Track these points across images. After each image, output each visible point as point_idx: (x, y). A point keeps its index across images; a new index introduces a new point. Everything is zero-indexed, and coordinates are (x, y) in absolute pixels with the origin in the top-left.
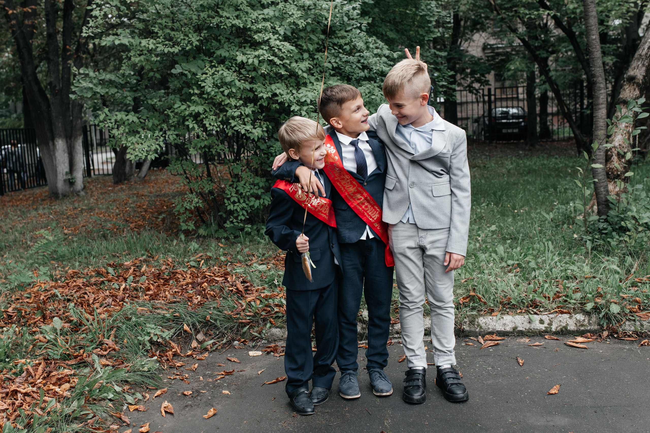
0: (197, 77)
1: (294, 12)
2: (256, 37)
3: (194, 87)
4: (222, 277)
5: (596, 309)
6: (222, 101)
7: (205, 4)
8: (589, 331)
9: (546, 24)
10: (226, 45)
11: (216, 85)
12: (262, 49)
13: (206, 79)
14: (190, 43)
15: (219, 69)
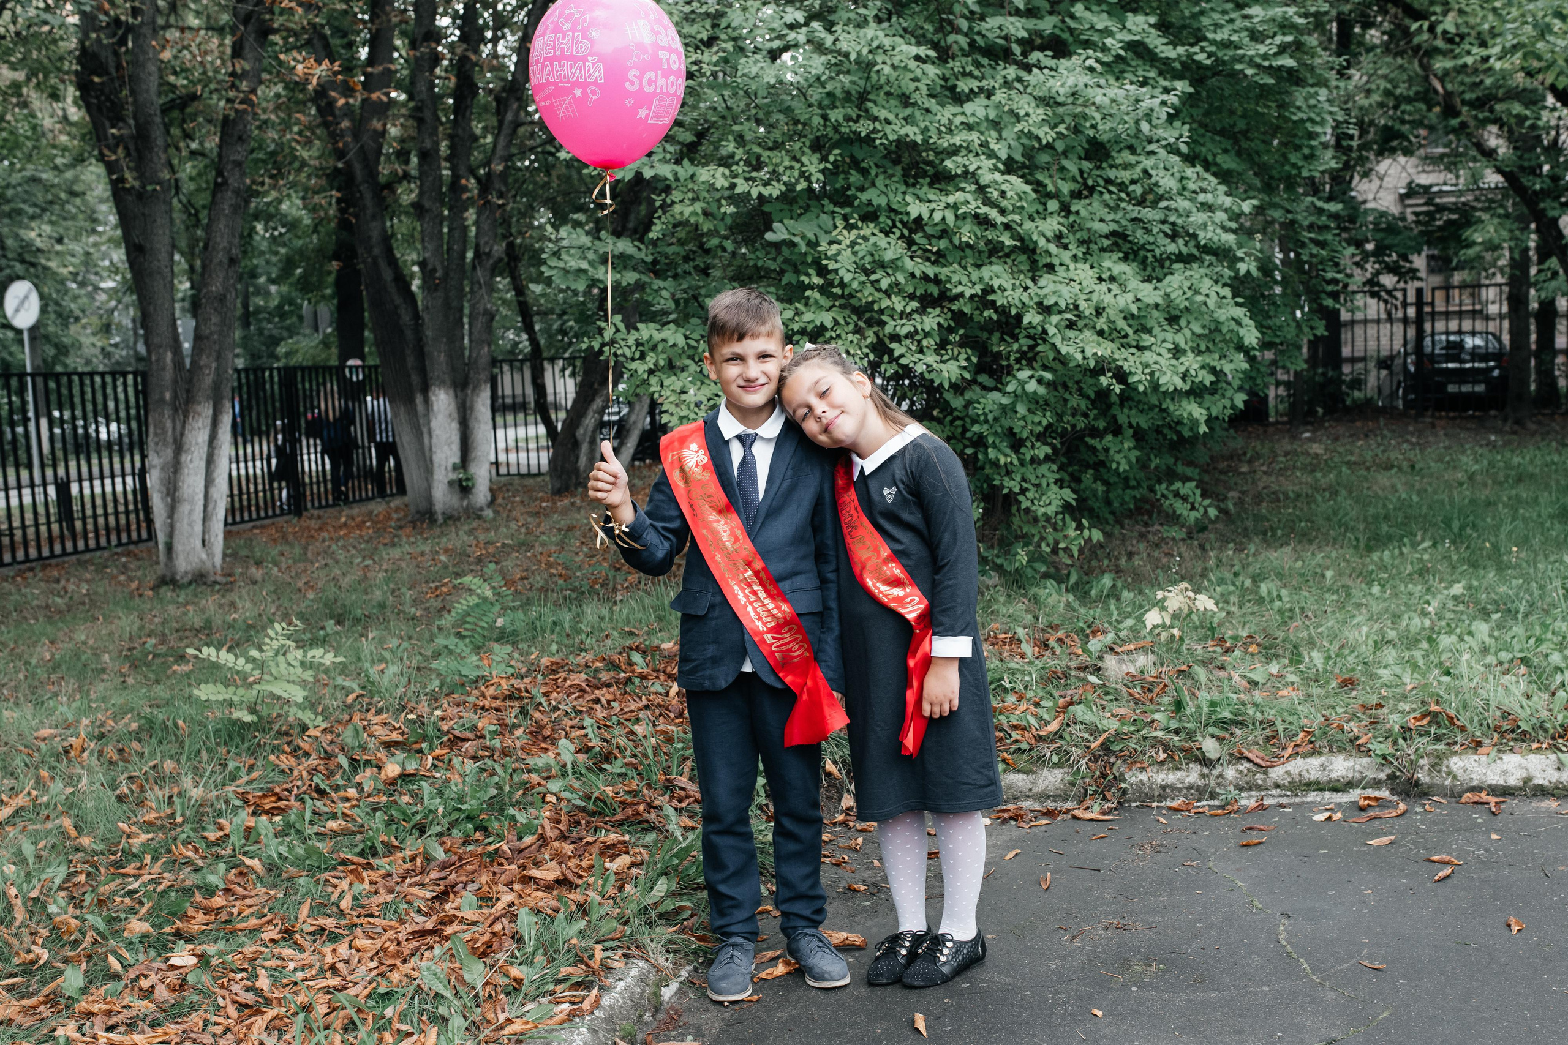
0: (820, 249)
1: (1031, 111)
2: (949, 164)
3: (811, 271)
6: (873, 302)
10: (880, 181)
11: (861, 268)
12: (963, 190)
13: (839, 253)
14: (805, 175)
15: (866, 232)
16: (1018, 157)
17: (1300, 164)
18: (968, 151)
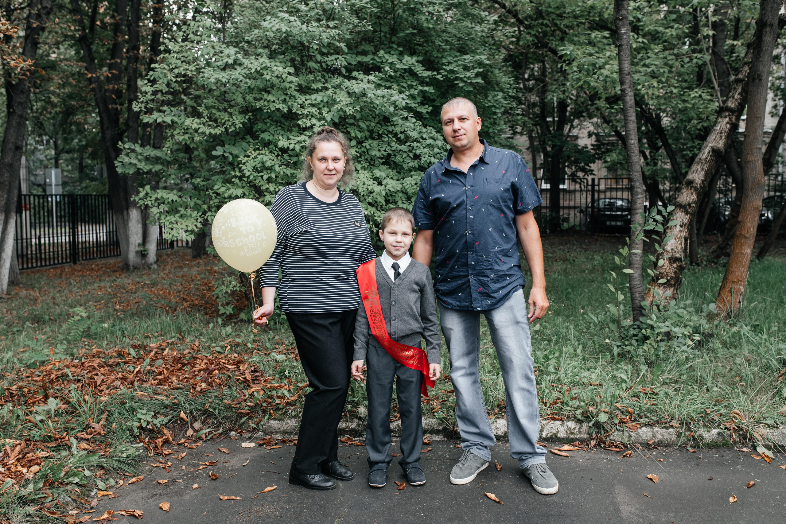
0: (239, 159)
1: (343, 99)
2: (300, 122)
3: (237, 169)
4: (234, 365)
5: (587, 416)
6: (261, 185)
8: (578, 439)
10: (271, 129)
11: (255, 169)
12: (305, 135)
13: (247, 162)
14: (234, 124)
15: (263, 152)
16: (337, 121)
17: (489, 126)
18: (312, 116)
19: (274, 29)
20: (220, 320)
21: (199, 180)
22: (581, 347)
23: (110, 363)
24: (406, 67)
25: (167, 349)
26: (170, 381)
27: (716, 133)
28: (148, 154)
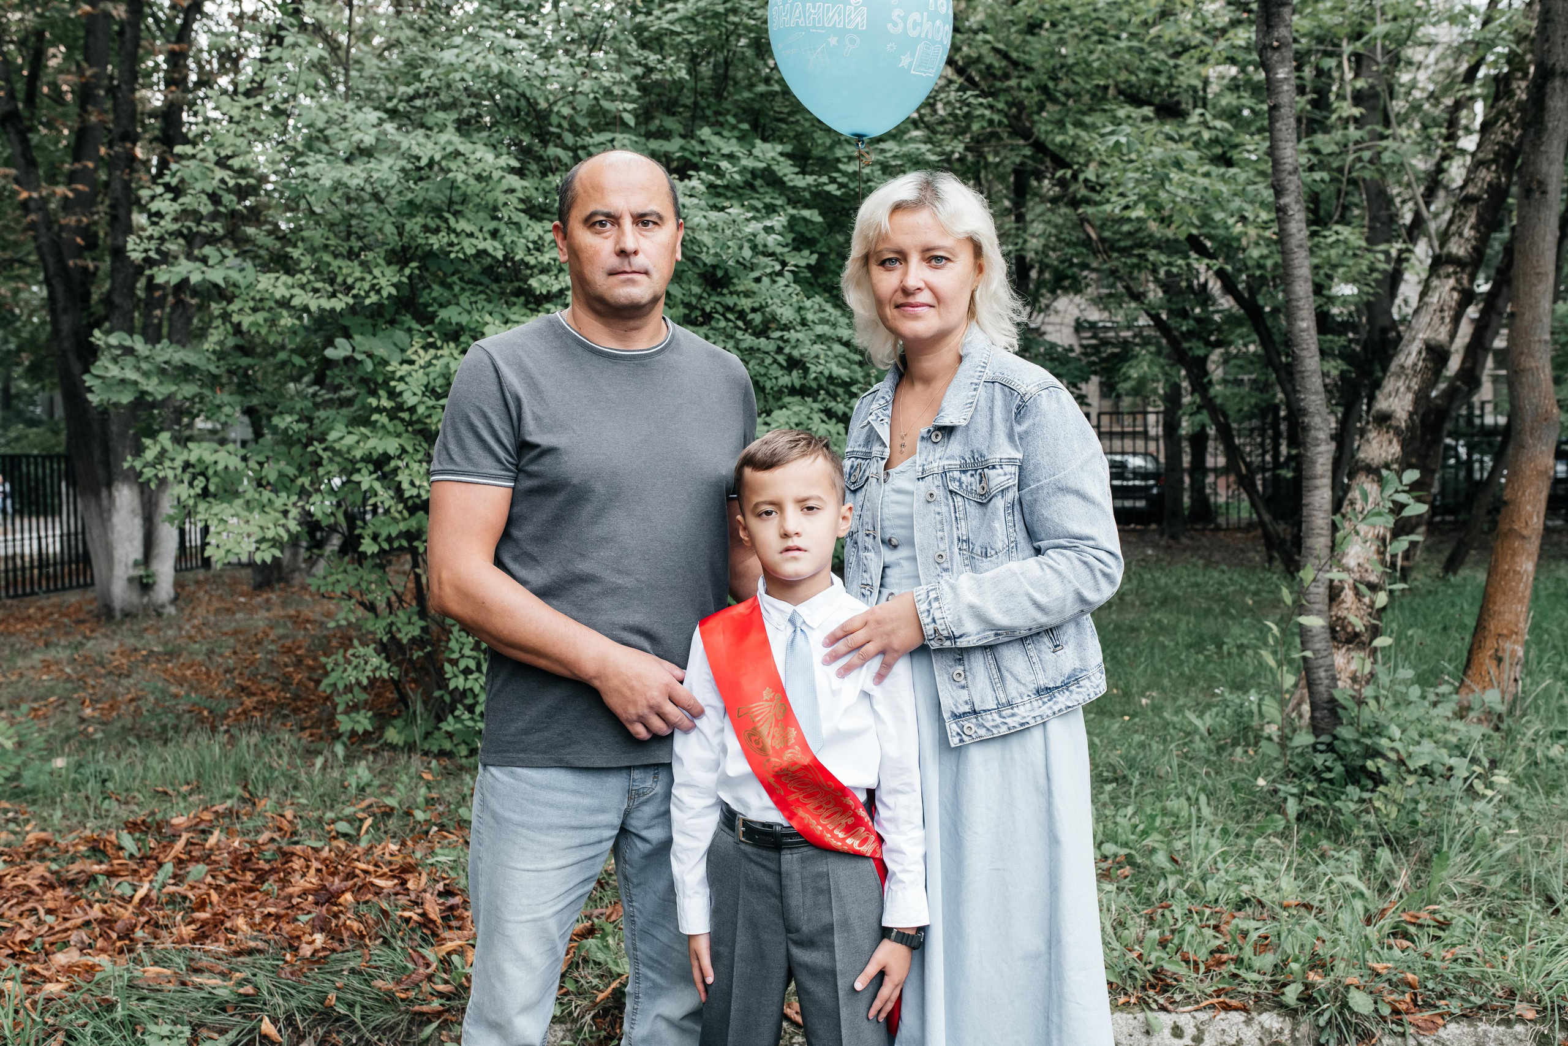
0: (389, 368)
2: (533, 282)
3: (382, 393)
4: (394, 876)
5: (1310, 1000)
7: (418, 201)
9: (1204, 286)
10: (464, 300)
11: (430, 391)
13: (409, 374)
14: (375, 288)
15: (445, 352)
18: (561, 270)
19: (471, 67)
20: (339, 749)
21: (289, 419)
22: (1203, 798)
23: (71, 876)
24: (762, 165)
25: (216, 833)
26: (228, 925)
27: (1431, 309)
28: (166, 357)
